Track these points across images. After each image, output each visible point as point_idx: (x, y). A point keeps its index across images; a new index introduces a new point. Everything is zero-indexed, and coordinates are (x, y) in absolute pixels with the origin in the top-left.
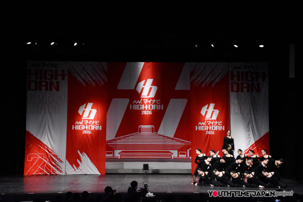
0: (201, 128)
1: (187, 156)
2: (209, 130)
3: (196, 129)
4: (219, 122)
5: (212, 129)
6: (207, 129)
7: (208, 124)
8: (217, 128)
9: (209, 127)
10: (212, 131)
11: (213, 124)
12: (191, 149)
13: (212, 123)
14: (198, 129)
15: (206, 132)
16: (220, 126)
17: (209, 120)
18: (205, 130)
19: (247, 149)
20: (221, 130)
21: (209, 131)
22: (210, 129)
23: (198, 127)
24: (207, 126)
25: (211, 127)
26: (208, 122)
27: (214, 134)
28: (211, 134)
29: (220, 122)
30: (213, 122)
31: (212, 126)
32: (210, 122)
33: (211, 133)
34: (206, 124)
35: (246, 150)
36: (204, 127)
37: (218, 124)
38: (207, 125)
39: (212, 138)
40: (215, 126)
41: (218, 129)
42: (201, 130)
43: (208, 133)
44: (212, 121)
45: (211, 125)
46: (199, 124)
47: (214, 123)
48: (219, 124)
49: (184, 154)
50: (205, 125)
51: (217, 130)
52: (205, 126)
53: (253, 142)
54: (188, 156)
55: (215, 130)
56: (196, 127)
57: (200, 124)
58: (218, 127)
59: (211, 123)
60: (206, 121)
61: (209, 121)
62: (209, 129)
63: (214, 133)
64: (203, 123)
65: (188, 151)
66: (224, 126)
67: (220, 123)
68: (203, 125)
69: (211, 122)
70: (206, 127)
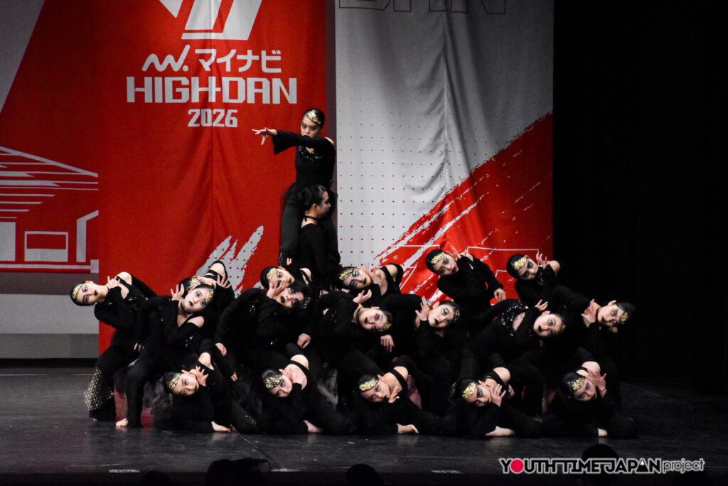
0: (158, 92)
1: (72, 259)
2: (204, 102)
3: (131, 98)
4: (265, 58)
5: (226, 99)
6: (196, 99)
7: (200, 66)
8: (252, 91)
9: (204, 83)
10: (227, 107)
11: (228, 69)
12: (96, 214)
13: (227, 59)
14: (140, 96)
15: (190, 112)
16: (270, 77)
17: (205, 44)
18: (184, 99)
19: (427, 212)
20: (277, 100)
21: (209, 111)
22: (212, 99)
23: (139, 83)
24: (195, 80)
25: (219, 84)
26: (198, 51)
27: (235, 125)
28: (216, 124)
29: (269, 54)
30: (233, 52)
31: (226, 81)
32: (213, 52)
33: (219, 118)
34: (186, 68)
35: (420, 222)
36: (177, 84)
37: (257, 64)
38: (196, 70)
39: (221, 149)
40: (240, 81)
41: (259, 97)
42: (159, 100)
43: (199, 121)
44: (224, 46)
45: (218, 70)
46: (145, 68)
47: (234, 60)
48: (265, 69)
49: (56, 243)
50: (181, 73)
51: (251, 100)
52: (185, 81)
53: (458, 174)
54: (81, 256)
55: (240, 100)
56: (131, 81)
57: (152, 65)
58: (259, 85)
59: (220, 61)
60: (187, 48)
61: (207, 51)
62: (204, 96)
63: (235, 120)
64: (169, 59)
65: (82, 224)
66: (293, 82)
67: (270, 64)
68: (169, 72)
69: (218, 56)
70: (189, 86)
